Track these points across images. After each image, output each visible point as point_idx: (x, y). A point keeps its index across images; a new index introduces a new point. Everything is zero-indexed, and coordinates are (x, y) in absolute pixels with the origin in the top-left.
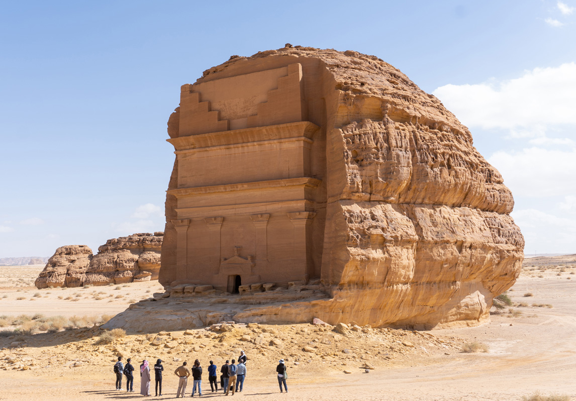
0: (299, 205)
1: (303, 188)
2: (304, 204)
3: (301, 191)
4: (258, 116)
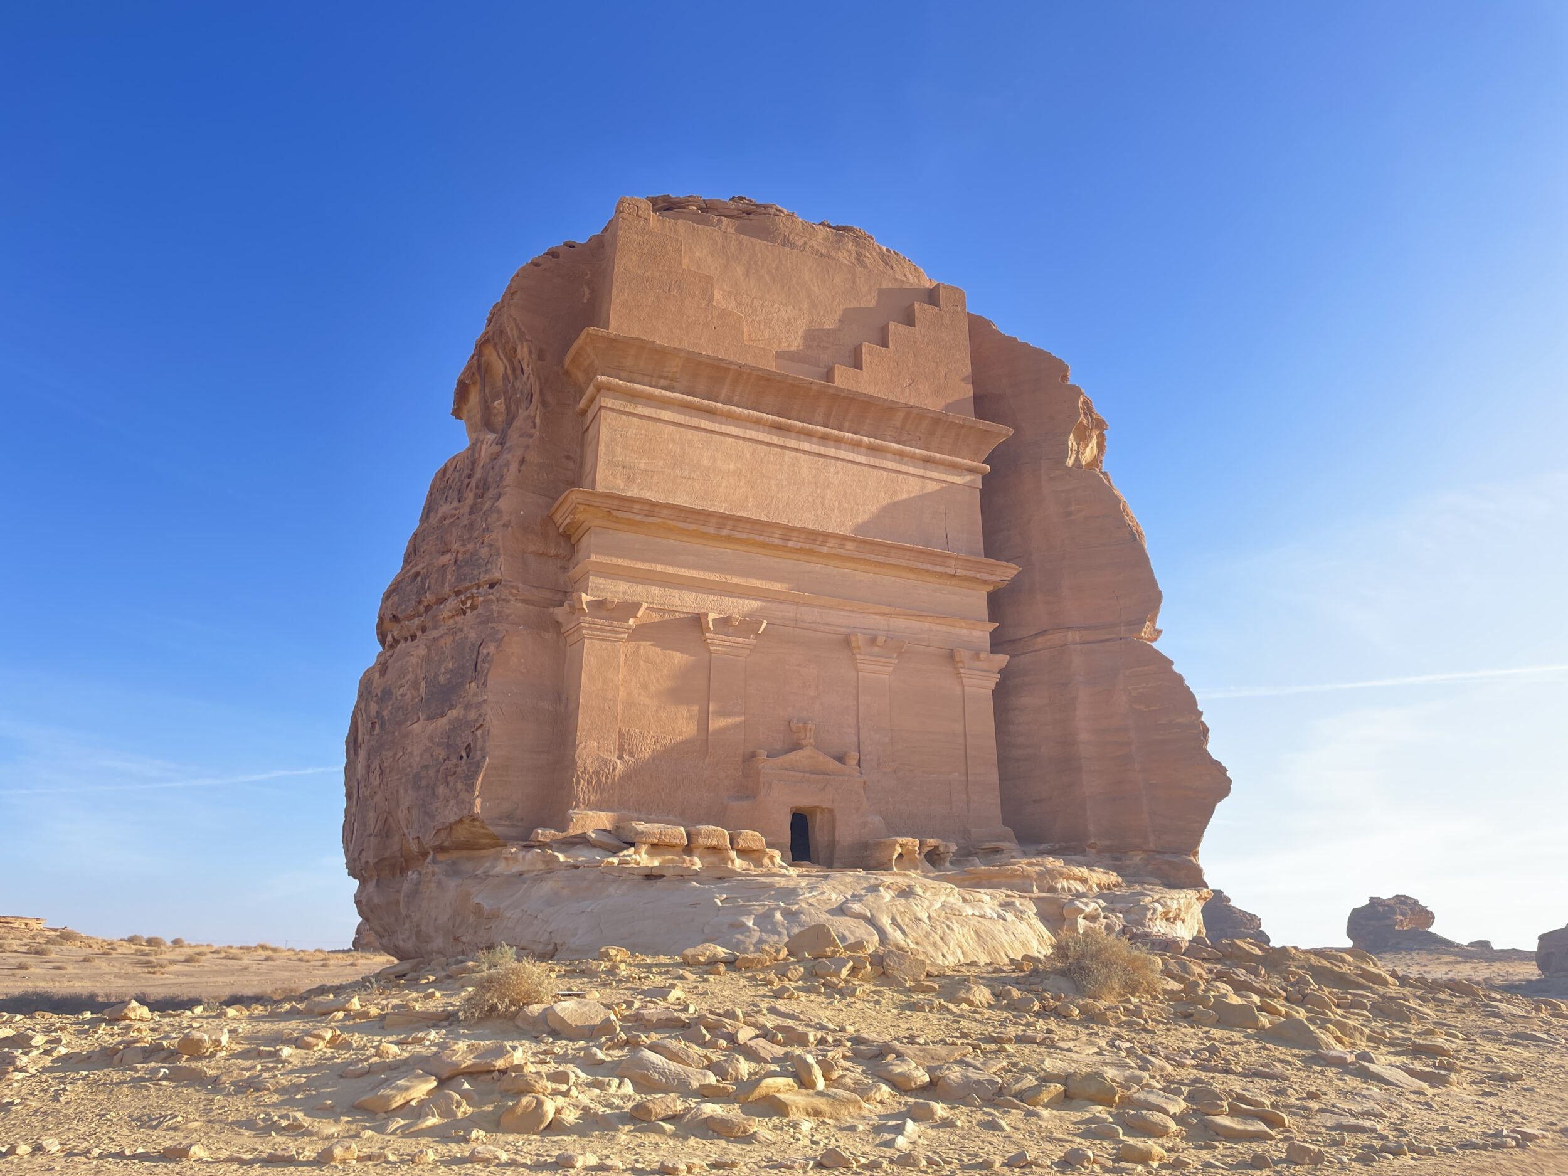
0: (976, 633)
2: (988, 635)
3: (978, 601)
4: (865, 374)
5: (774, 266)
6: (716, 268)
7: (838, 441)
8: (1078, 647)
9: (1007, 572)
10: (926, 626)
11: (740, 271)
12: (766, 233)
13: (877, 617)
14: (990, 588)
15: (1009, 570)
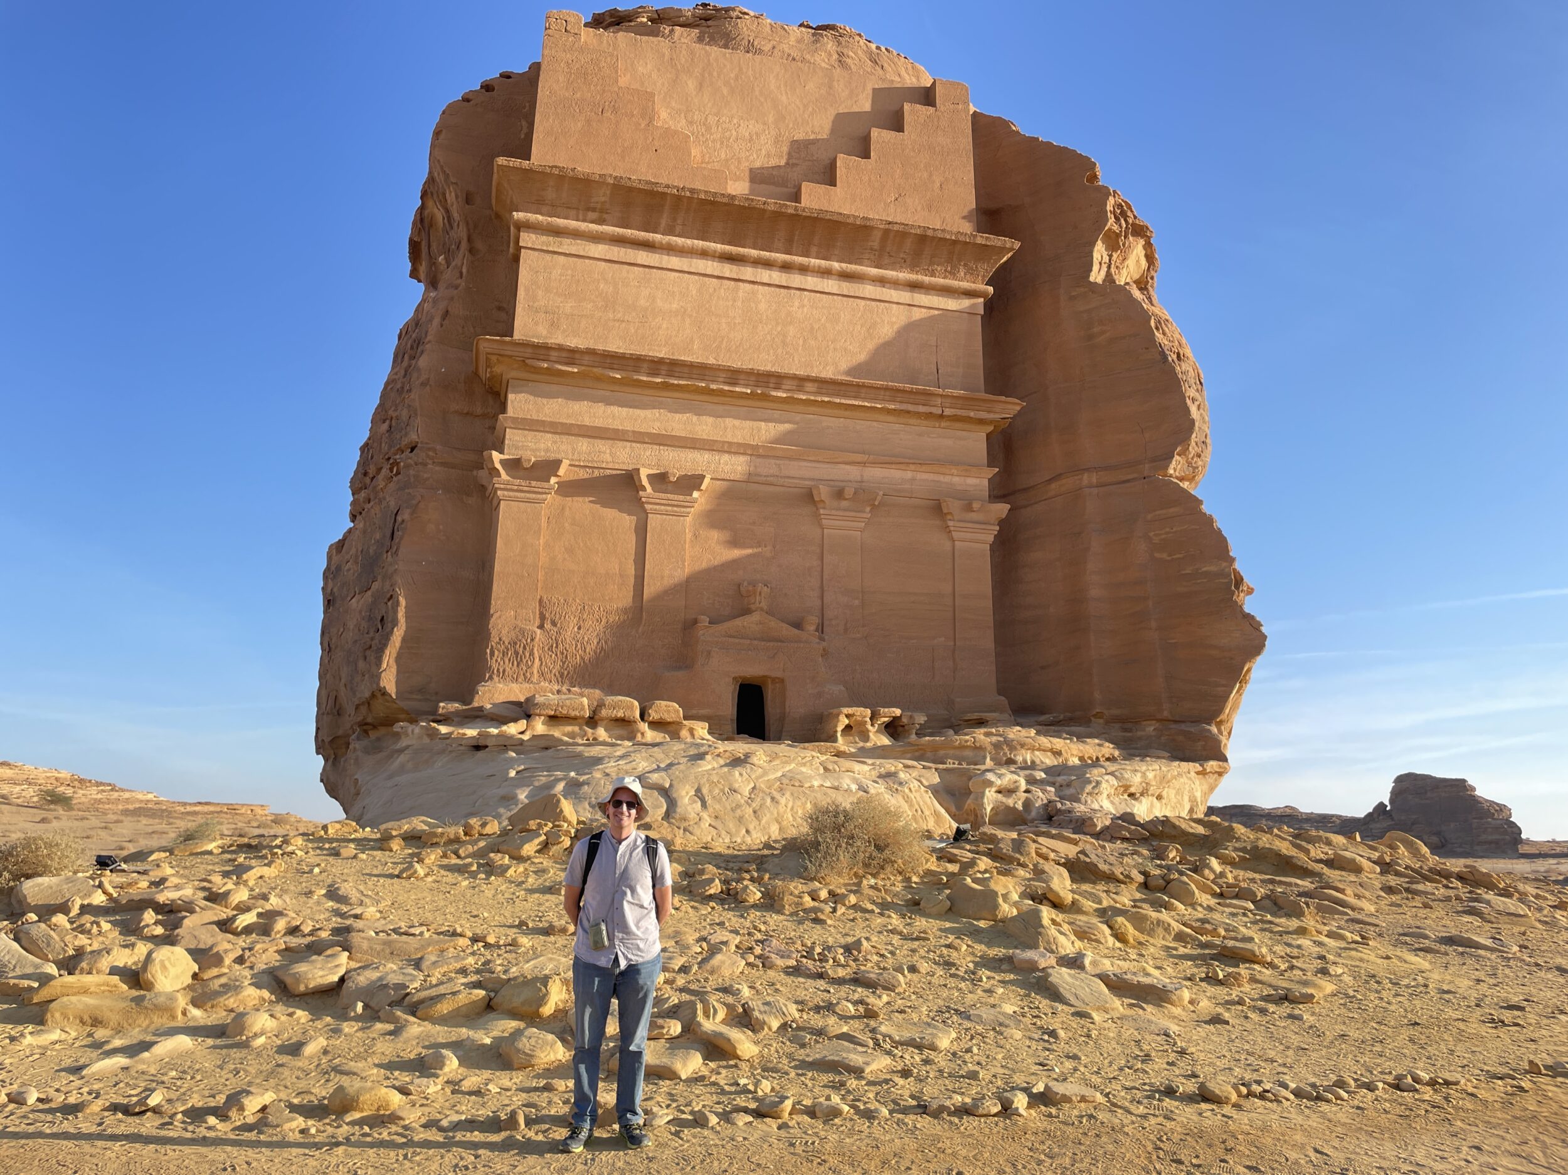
0: (971, 481)
1: (984, 435)
2: (986, 482)
3: (976, 442)
4: (838, 191)
5: (732, 75)
6: (663, 84)
7: (804, 270)
8: (1095, 491)
9: (1009, 408)
10: (909, 475)
11: (691, 85)
12: (727, 40)
13: (848, 467)
14: (991, 428)
15: (1010, 406)
